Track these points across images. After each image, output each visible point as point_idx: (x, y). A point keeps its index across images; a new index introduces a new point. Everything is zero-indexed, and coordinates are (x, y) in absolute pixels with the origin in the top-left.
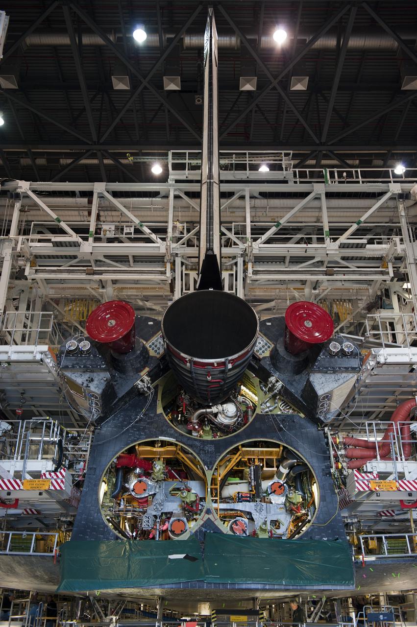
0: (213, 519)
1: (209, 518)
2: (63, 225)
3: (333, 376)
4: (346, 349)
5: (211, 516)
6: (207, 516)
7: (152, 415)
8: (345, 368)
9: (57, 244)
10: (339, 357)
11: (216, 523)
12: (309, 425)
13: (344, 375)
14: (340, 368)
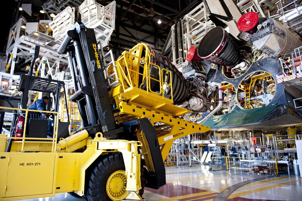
0: (238, 105)
1: (237, 106)
2: (198, 22)
3: (262, 39)
4: (263, 26)
5: (237, 105)
6: (236, 105)
7: (220, 75)
8: (264, 34)
9: (198, 29)
10: (261, 31)
11: (239, 106)
12: (273, 59)
13: (266, 37)
14: (261, 35)
